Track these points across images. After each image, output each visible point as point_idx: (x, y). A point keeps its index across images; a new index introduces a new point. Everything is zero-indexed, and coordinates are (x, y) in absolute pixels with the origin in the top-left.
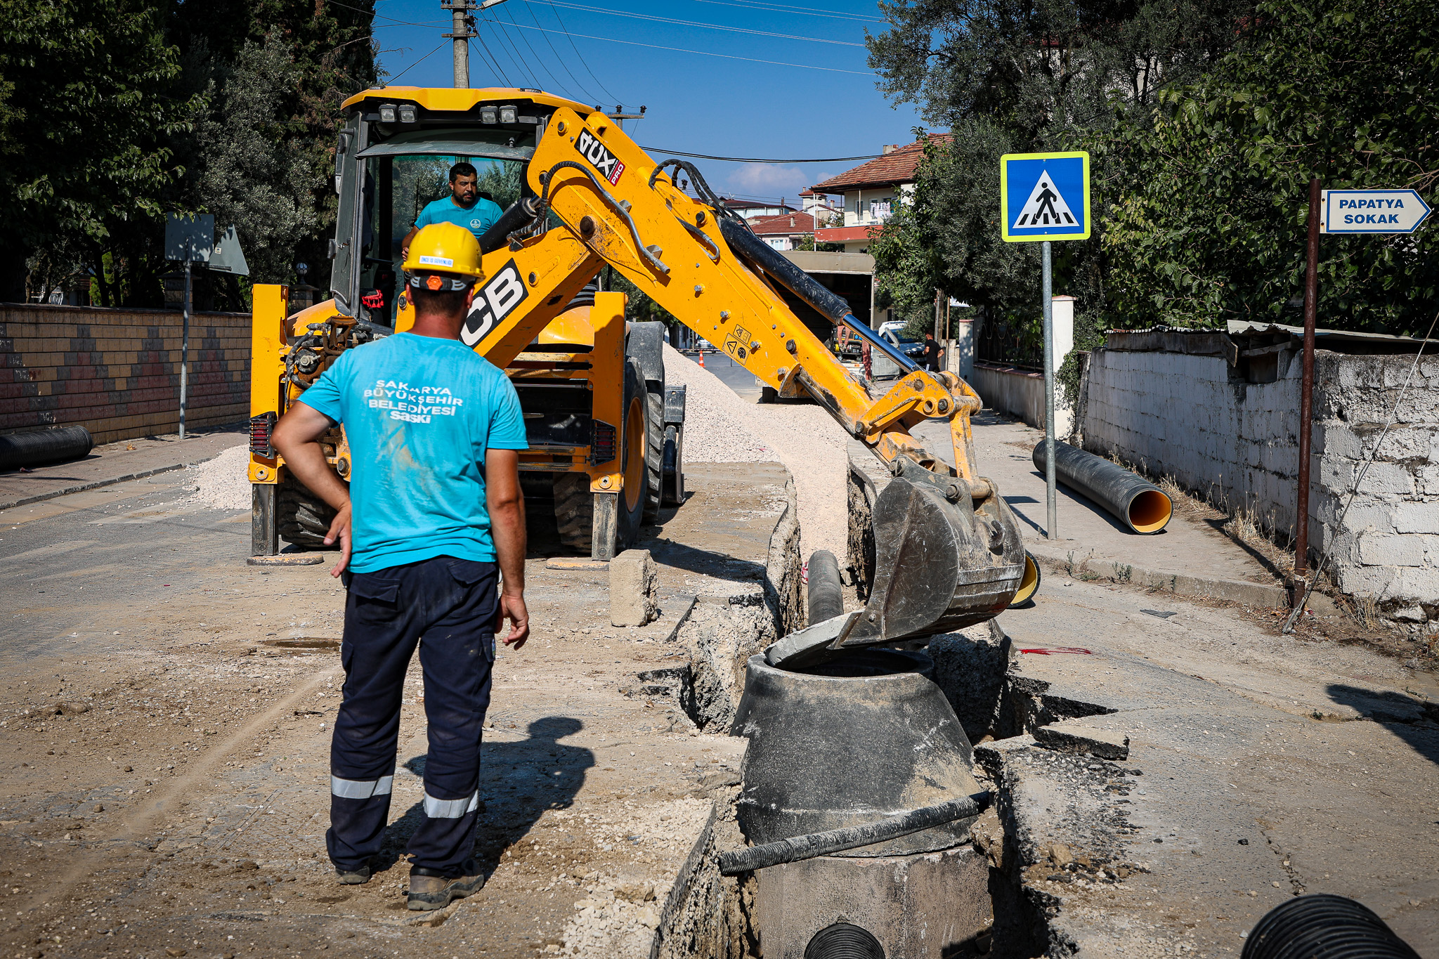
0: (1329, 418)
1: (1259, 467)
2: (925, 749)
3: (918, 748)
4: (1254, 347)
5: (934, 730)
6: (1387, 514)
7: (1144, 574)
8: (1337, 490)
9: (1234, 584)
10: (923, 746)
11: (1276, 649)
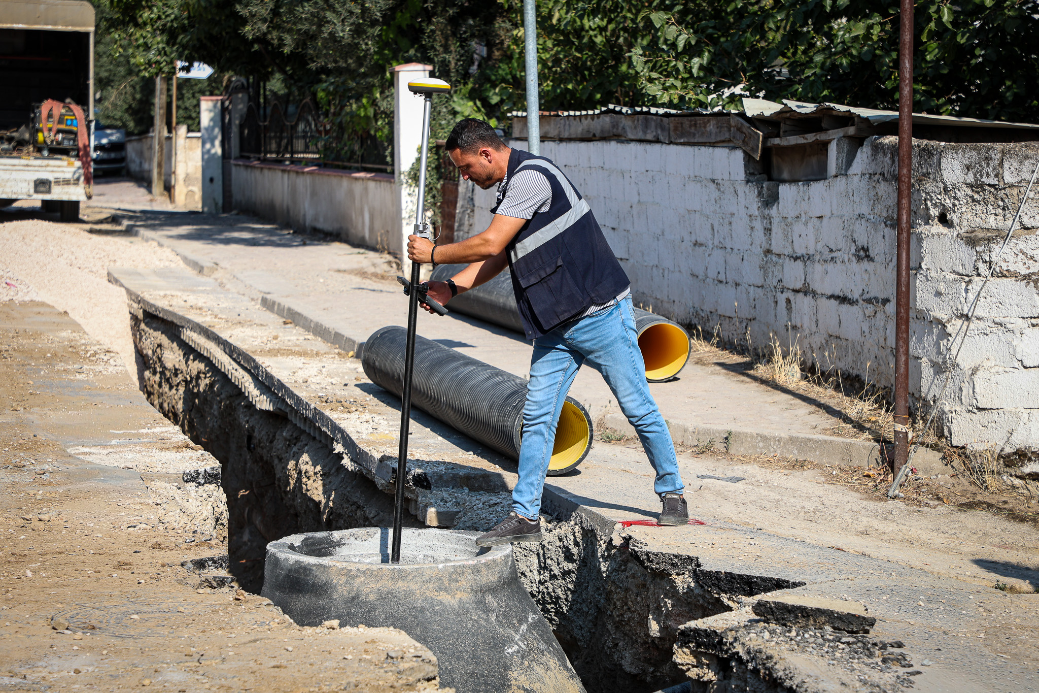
0: (927, 223)
1: (806, 290)
2: (518, 652)
3: (510, 651)
4: (788, 133)
5: (524, 627)
6: (1009, 343)
7: (686, 430)
8: (942, 315)
9: (810, 440)
10: (516, 648)
11: (887, 516)
